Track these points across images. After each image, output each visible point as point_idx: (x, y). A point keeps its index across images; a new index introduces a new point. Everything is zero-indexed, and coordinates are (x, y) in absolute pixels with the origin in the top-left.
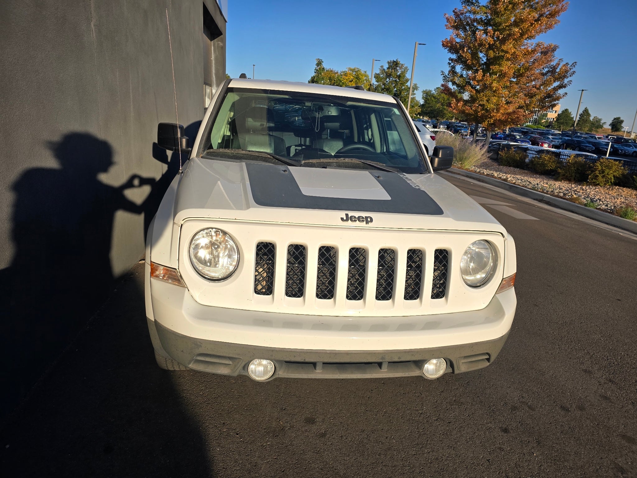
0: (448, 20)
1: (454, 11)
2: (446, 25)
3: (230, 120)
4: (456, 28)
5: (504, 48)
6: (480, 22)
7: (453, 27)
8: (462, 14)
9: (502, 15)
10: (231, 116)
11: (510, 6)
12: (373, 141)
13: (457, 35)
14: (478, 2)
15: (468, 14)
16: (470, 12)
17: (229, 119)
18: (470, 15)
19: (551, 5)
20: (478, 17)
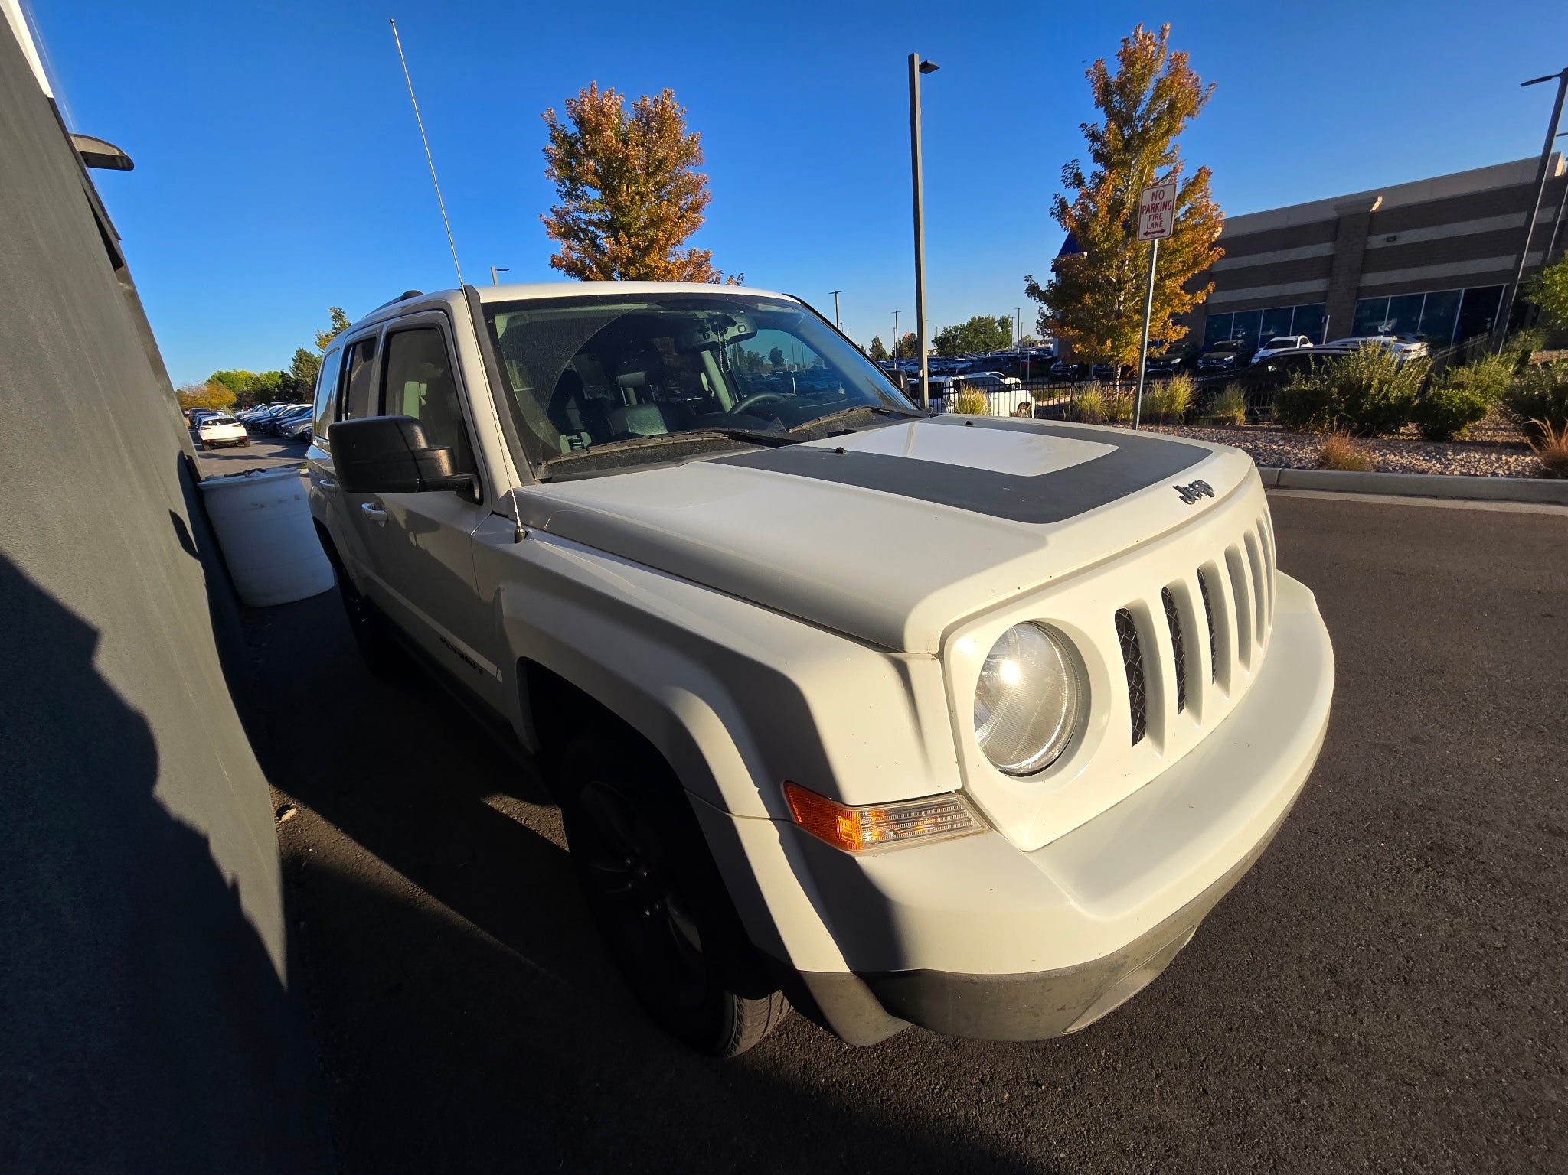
0: (548, 224)
1: (552, 210)
2: (548, 233)
3: (424, 402)
4: (565, 236)
5: (648, 260)
6: (598, 224)
7: (559, 234)
8: (567, 213)
9: (629, 211)
10: (424, 393)
11: (637, 197)
12: (716, 394)
13: (570, 247)
14: (586, 194)
15: (576, 214)
16: (580, 210)
17: (423, 400)
18: (580, 214)
19: (689, 195)
20: (595, 217)
